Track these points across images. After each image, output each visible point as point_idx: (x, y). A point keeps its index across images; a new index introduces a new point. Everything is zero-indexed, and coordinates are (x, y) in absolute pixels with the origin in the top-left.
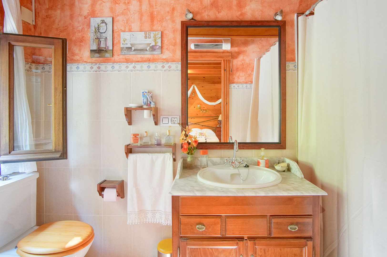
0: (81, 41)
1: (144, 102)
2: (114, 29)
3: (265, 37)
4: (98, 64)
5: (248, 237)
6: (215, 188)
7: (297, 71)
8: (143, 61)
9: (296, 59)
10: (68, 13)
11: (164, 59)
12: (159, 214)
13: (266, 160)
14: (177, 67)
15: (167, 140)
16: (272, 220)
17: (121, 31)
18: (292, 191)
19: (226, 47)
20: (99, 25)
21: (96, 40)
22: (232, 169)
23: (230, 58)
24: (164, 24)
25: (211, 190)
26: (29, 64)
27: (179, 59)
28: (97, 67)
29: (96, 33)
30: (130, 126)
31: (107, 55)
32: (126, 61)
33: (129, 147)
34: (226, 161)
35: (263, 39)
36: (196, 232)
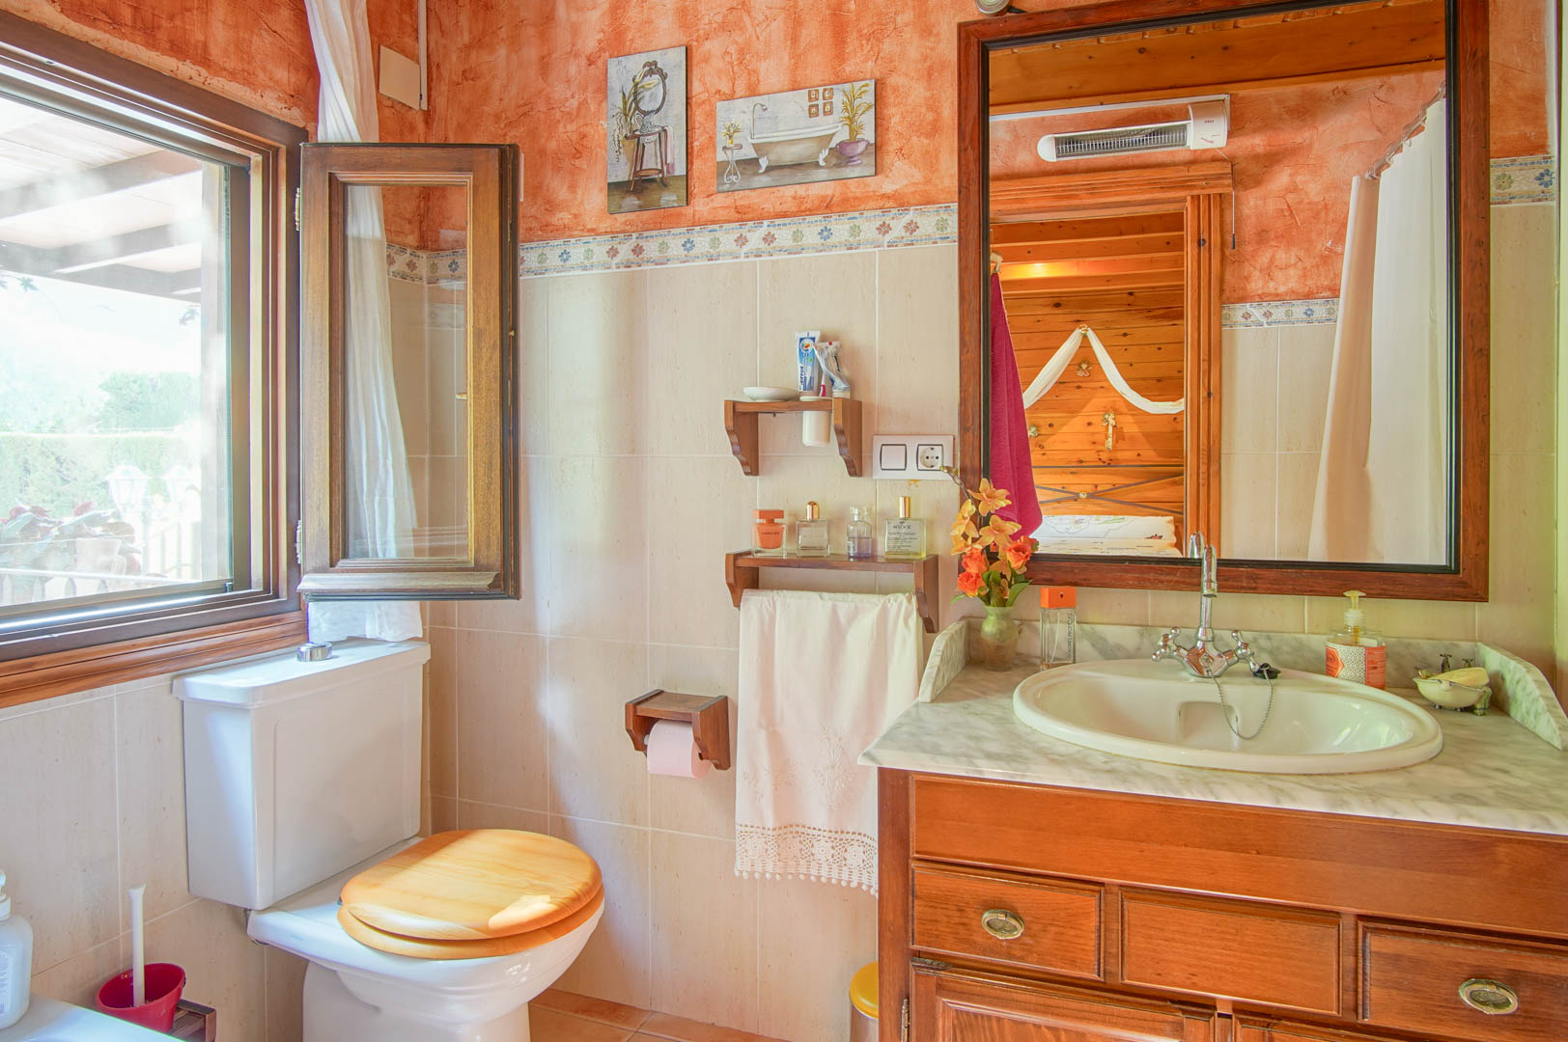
0: (578, 154)
1: (804, 381)
2: (694, 94)
3: (1409, 71)
4: (634, 235)
5: (1234, 1003)
6: (1079, 751)
7: (1554, 203)
8: (802, 210)
9: (1549, 142)
10: (531, 53)
11: (889, 197)
12: (862, 849)
13: (1368, 649)
14: (942, 226)
15: (896, 539)
16: (1368, 940)
17: (717, 96)
18: (1485, 804)
19: (1206, 135)
20: (636, 85)
21: (627, 142)
22: (1193, 679)
23: (1228, 186)
24: (888, 46)
25: (1053, 761)
26: (409, 251)
27: (949, 192)
28: (632, 247)
29: (626, 115)
30: (751, 477)
31: (667, 198)
32: (737, 215)
33: (742, 562)
34: (1161, 644)
35: (1395, 79)
36: (979, 939)
